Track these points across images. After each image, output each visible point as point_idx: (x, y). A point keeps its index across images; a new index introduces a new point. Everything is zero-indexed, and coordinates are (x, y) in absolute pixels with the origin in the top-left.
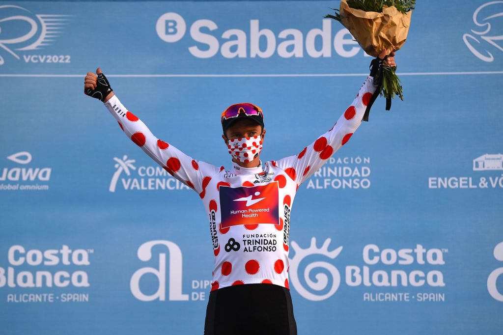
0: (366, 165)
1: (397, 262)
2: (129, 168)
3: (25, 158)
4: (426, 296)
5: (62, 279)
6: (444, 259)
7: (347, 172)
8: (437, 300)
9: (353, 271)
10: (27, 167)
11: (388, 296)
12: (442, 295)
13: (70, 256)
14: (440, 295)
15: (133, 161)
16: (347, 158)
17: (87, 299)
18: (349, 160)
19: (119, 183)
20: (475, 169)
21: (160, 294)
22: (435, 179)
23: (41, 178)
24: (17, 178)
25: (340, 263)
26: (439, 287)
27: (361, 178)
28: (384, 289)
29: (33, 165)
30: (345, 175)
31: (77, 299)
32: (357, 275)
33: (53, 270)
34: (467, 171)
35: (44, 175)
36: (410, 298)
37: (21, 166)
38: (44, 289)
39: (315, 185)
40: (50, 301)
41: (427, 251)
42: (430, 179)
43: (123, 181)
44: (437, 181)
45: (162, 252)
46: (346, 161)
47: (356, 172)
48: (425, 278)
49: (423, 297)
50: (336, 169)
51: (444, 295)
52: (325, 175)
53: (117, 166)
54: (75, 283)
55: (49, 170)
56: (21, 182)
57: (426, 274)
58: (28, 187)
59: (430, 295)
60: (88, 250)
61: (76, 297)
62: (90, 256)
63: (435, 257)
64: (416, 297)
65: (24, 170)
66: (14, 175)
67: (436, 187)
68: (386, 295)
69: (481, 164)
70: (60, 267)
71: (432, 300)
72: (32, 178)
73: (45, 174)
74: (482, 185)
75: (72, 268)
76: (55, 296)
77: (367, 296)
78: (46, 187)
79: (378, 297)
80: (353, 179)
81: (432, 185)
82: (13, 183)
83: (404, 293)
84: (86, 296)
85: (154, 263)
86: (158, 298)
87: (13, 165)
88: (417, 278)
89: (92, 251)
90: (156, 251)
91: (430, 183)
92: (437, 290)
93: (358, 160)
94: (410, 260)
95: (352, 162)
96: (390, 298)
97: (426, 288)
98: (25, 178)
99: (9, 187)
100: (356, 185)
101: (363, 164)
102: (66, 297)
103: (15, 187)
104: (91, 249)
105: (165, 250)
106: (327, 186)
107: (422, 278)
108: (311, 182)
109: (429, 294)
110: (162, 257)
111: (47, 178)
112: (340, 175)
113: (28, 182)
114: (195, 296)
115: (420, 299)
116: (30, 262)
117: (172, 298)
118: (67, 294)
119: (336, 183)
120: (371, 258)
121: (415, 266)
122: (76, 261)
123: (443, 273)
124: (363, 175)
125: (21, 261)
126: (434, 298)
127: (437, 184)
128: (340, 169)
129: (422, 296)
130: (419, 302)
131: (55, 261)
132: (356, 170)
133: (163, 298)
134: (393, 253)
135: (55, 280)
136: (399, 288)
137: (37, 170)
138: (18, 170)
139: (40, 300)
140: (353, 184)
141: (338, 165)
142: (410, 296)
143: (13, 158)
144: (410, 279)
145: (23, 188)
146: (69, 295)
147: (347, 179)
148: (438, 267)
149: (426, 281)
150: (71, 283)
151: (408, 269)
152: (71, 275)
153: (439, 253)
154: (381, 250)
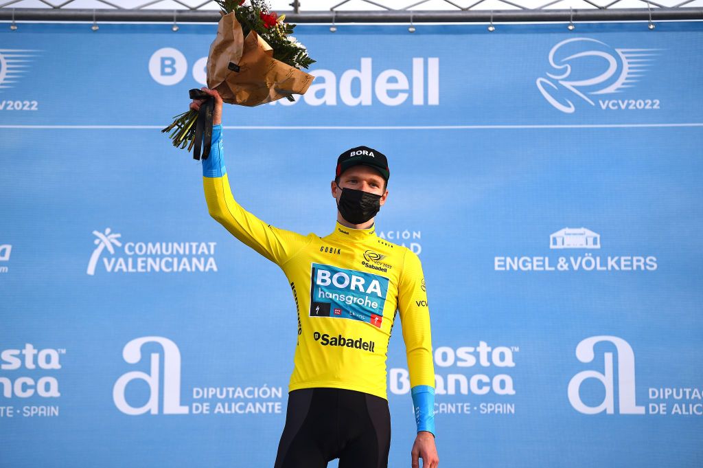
0: (416, 240)
1: (455, 363)
2: (113, 244)
4: (491, 407)
5: (25, 387)
6: (514, 360)
8: (505, 412)
9: (400, 375)
11: (443, 407)
12: (511, 406)
13: (35, 358)
14: (509, 406)
15: (119, 235)
16: (392, 232)
17: (57, 414)
18: (395, 235)
19: (100, 264)
20: (552, 246)
21: (152, 406)
22: (503, 258)
26: (507, 396)
31: (44, 412)
32: (404, 380)
33: (13, 375)
36: (472, 410)
40: (8, 415)
41: (492, 350)
42: (497, 259)
43: (105, 260)
44: (505, 261)
45: (155, 352)
46: (391, 235)
48: (490, 384)
49: (487, 409)
51: (513, 405)
53: (97, 242)
54: (42, 392)
55: (9, 248)
57: (491, 379)
59: (497, 405)
60: (59, 350)
61: (42, 410)
62: (61, 357)
63: (502, 357)
64: (479, 409)
67: (503, 269)
68: (441, 405)
69: (559, 241)
70: (22, 371)
71: (499, 412)
73: (4, 252)
74: (562, 267)
75: (37, 373)
76: (14, 410)
78: (5, 269)
81: (499, 266)
83: (464, 403)
84: (55, 408)
85: (144, 366)
86: (149, 411)
88: (480, 384)
89: (64, 351)
90: (147, 350)
91: (497, 263)
92: (505, 399)
93: (406, 235)
94: (471, 361)
95: (398, 237)
96: (445, 409)
97: (492, 397)
101: (411, 240)
102: (30, 410)
104: (63, 348)
105: (159, 349)
107: (486, 384)
109: (495, 405)
110: (155, 358)
111: (7, 257)
114: (197, 408)
115: (484, 410)
117: (167, 411)
118: (30, 406)
121: (477, 369)
122: (42, 364)
123: (513, 378)
126: (501, 410)
127: (505, 266)
129: (487, 407)
130: (484, 414)
131: (16, 364)
133: (155, 411)
134: (449, 351)
135: (15, 389)
136: (458, 397)
142: (472, 407)
144: (472, 386)
146: (33, 408)
148: (505, 370)
149: (491, 388)
150: (36, 392)
151: (469, 372)
152: (36, 383)
153: (508, 352)
154: (435, 349)
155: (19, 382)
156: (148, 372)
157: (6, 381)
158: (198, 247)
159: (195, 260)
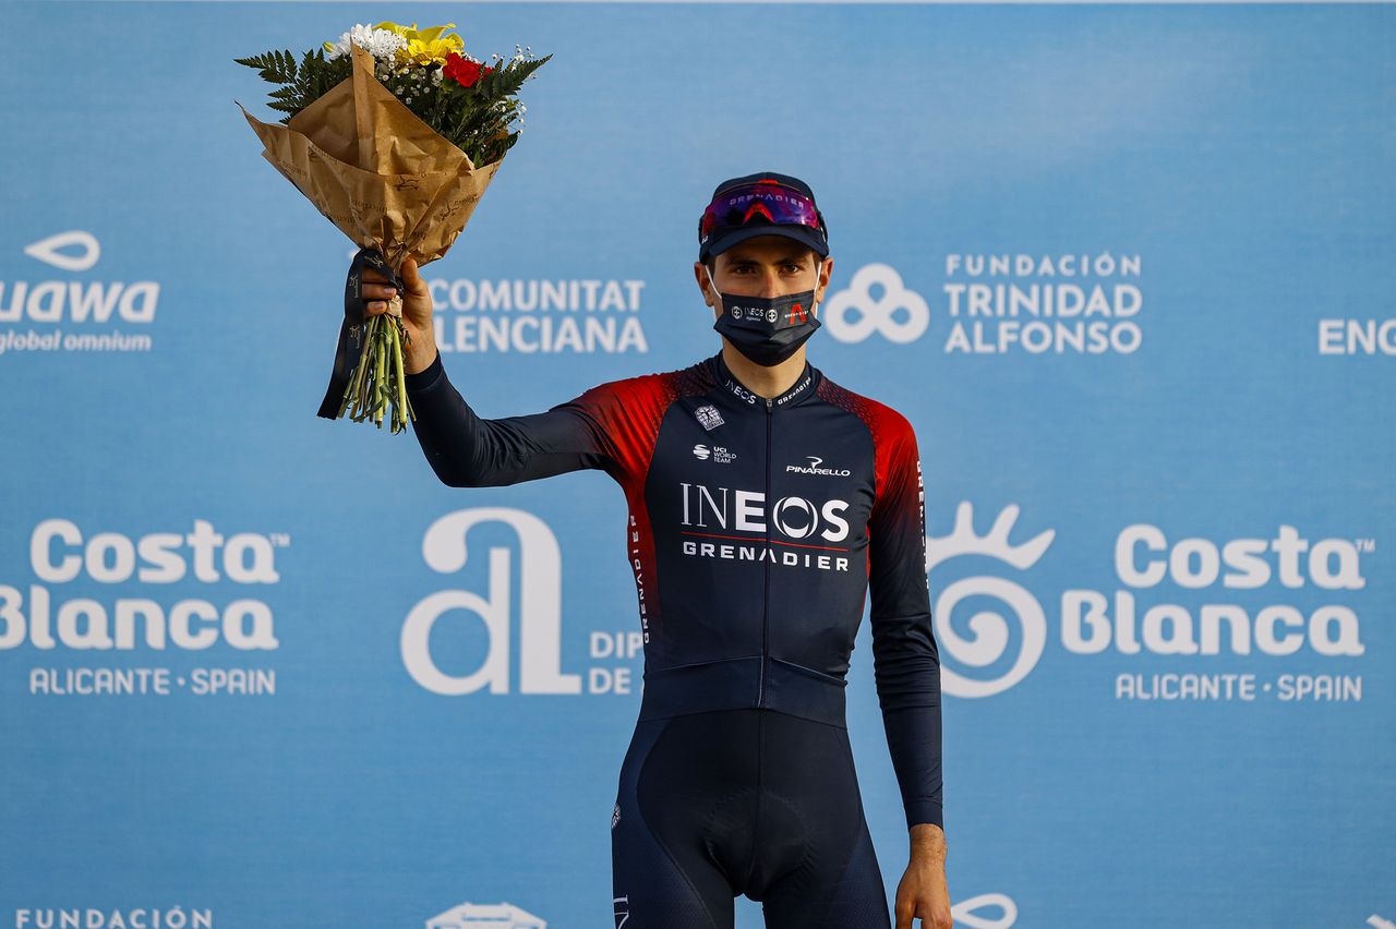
0: (1129, 279)
1: (1220, 578)
3: (78, 251)
4: (1305, 685)
5: (195, 625)
6: (1362, 572)
7: (1071, 300)
8: (1338, 696)
9: (1085, 608)
10: (86, 279)
11: (1190, 684)
12: (1354, 682)
13: (218, 556)
14: (1347, 682)
16: (1070, 258)
17: (271, 688)
18: (1077, 265)
21: (494, 675)
22: (1339, 324)
23: (127, 312)
24: (55, 314)
25: (1045, 583)
26: (1344, 658)
27: (1113, 321)
28: (1180, 663)
29: (103, 274)
30: (1063, 311)
31: (242, 685)
32: (1096, 618)
33: (166, 596)
35: (138, 303)
36: (1258, 691)
37: (65, 276)
38: (141, 654)
39: (971, 340)
40: (157, 689)
41: (1310, 546)
42: (1324, 326)
44: (1345, 331)
45: (500, 544)
46: (1068, 265)
47: (1098, 301)
48: (1303, 630)
49: (1293, 689)
50: (1035, 290)
51: (1359, 680)
52: (1000, 310)
54: (234, 636)
55: (151, 290)
56: (67, 325)
57: (1307, 618)
58: (88, 342)
59: (1318, 680)
60: (273, 537)
61: (237, 678)
62: (278, 553)
63: (1334, 564)
64: (1275, 688)
65: (76, 289)
66: (46, 303)
67: (1339, 350)
68: (1184, 680)
70: (188, 587)
71: (1323, 696)
72: (102, 314)
73: (141, 300)
75: (224, 592)
76: (172, 678)
77: (1125, 683)
78: (144, 342)
79: (1160, 687)
80: (1088, 322)
81: (1331, 343)
82: (45, 329)
83: (1240, 675)
84: (267, 675)
85: (474, 577)
86: (487, 687)
87: (40, 272)
88: (1280, 630)
89: (284, 541)
90: (481, 540)
91: (1324, 336)
92: (1340, 666)
93: (1105, 265)
94: (1258, 575)
95: (1085, 269)
96: (1195, 689)
97: (1307, 661)
98: (79, 314)
99: (31, 341)
100: (1096, 343)
101: (1117, 278)
102: (207, 679)
103: (50, 342)
104: (282, 533)
105: (508, 537)
106: (1009, 344)
107: (1294, 630)
108: (958, 330)
109: (1314, 679)
110: (499, 558)
111: (147, 314)
112: (1048, 310)
113: (90, 326)
114: (601, 681)
115: (1286, 693)
116: (97, 571)
117: (529, 686)
118: (209, 671)
119: (1036, 337)
120: (1141, 565)
121: (1273, 592)
122: (235, 571)
123: (1358, 614)
124: (1120, 311)
125: (71, 566)
126: (1329, 690)
127: (1344, 342)
128: (1048, 290)
129: (1294, 685)
130: (1286, 703)
131: (173, 569)
132: (1098, 293)
133: (500, 687)
134: (1206, 549)
135: (173, 627)
136: (1226, 661)
137: (116, 289)
138: (58, 289)
139: (129, 688)
140: (1088, 340)
141: (1043, 281)
142: (1259, 683)
143: (42, 251)
144: (1259, 633)
145: (73, 343)
146: (215, 673)
147: (1070, 324)
148: (1341, 597)
149: (1307, 640)
150: (221, 637)
151: (1252, 601)
152: (221, 613)
153: (1348, 554)
154: (1171, 543)
155: (182, 611)
156: (484, 593)
157: (151, 610)
158: (600, 293)
159: (592, 325)
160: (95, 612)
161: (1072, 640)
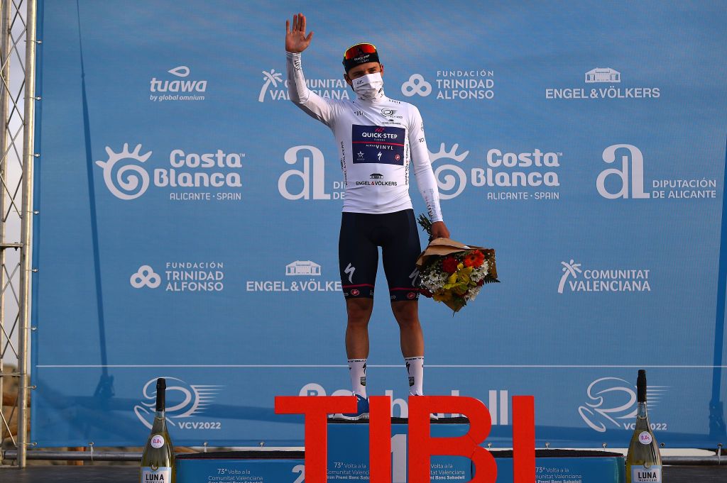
0: (490, 77)
1: (517, 164)
2: (276, 81)
3: (184, 71)
4: (542, 195)
5: (218, 180)
6: (559, 162)
7: (473, 84)
8: (552, 198)
9: (478, 173)
10: (185, 79)
11: (509, 195)
13: (224, 159)
14: (555, 194)
15: (280, 74)
16: (473, 72)
17: (240, 198)
18: (475, 74)
19: (267, 94)
20: (586, 81)
21: (305, 194)
22: (552, 90)
23: (197, 89)
24: (177, 90)
25: (466, 166)
26: (554, 187)
27: (486, 90)
28: (506, 189)
29: (190, 78)
30: (471, 87)
31: (231, 197)
32: (481, 176)
33: (209, 172)
34: (579, 83)
35: (201, 87)
36: (529, 197)
37: (180, 79)
38: (202, 188)
39: (444, 96)
40: (207, 199)
41: (544, 155)
42: (547, 90)
43: (271, 91)
44: (553, 92)
46: (472, 74)
47: (481, 84)
48: (542, 179)
49: (540, 196)
50: (463, 81)
51: (558, 193)
52: (453, 87)
53: (265, 79)
54: (229, 183)
55: (205, 83)
56: (180, 93)
57: (543, 175)
58: (186, 98)
59: (546, 193)
60: (240, 154)
61: (230, 195)
62: (242, 159)
63: (551, 160)
64: (534, 196)
65: (183, 82)
66: (174, 87)
67: (552, 97)
68: (507, 194)
69: (592, 77)
70: (216, 169)
71: (548, 198)
72: (190, 90)
73: (202, 86)
74: (593, 95)
75: (226, 170)
76: (211, 195)
77: (490, 195)
78: (203, 98)
79: (500, 196)
80: (478, 90)
81: (549, 95)
82: (174, 94)
83: (523, 192)
84: (239, 194)
85: (299, 166)
86: (303, 197)
87: (173, 78)
88: (535, 179)
89: (244, 155)
90: (301, 155)
91: (547, 94)
92: (552, 189)
93: (483, 74)
94: (529, 163)
95: (477, 75)
96: (510, 197)
97: (543, 188)
98: (184, 90)
99: (170, 98)
100: (481, 96)
101: (487, 77)
102: (221, 196)
103: (175, 98)
106: (455, 97)
107: (539, 179)
108: (440, 93)
110: (307, 160)
111: (204, 90)
112: (467, 87)
113: (187, 93)
114: (336, 196)
115: (537, 197)
116: (189, 164)
117: (315, 197)
118: (222, 193)
119: (463, 94)
120: (494, 161)
121: (533, 168)
122: (229, 164)
123: (558, 174)
124: (487, 87)
125: (181, 163)
126: (550, 196)
127: (553, 95)
128: (467, 81)
130: (537, 200)
131: (211, 164)
132: (481, 82)
133: (307, 197)
134: (514, 156)
135: (212, 180)
136: (519, 188)
137: (195, 82)
138: (178, 82)
139: (199, 198)
140: (478, 95)
141: (465, 78)
142: (529, 195)
143: (173, 71)
144: (529, 180)
145: (182, 98)
147: (473, 91)
148: (553, 169)
149: (543, 182)
150: (225, 183)
151: (527, 171)
152: (225, 177)
153: (555, 157)
154: (503, 154)
155: (214, 176)
157: (205, 176)
158: (335, 83)
159: (333, 92)
160: (189, 176)
161: (474, 182)
